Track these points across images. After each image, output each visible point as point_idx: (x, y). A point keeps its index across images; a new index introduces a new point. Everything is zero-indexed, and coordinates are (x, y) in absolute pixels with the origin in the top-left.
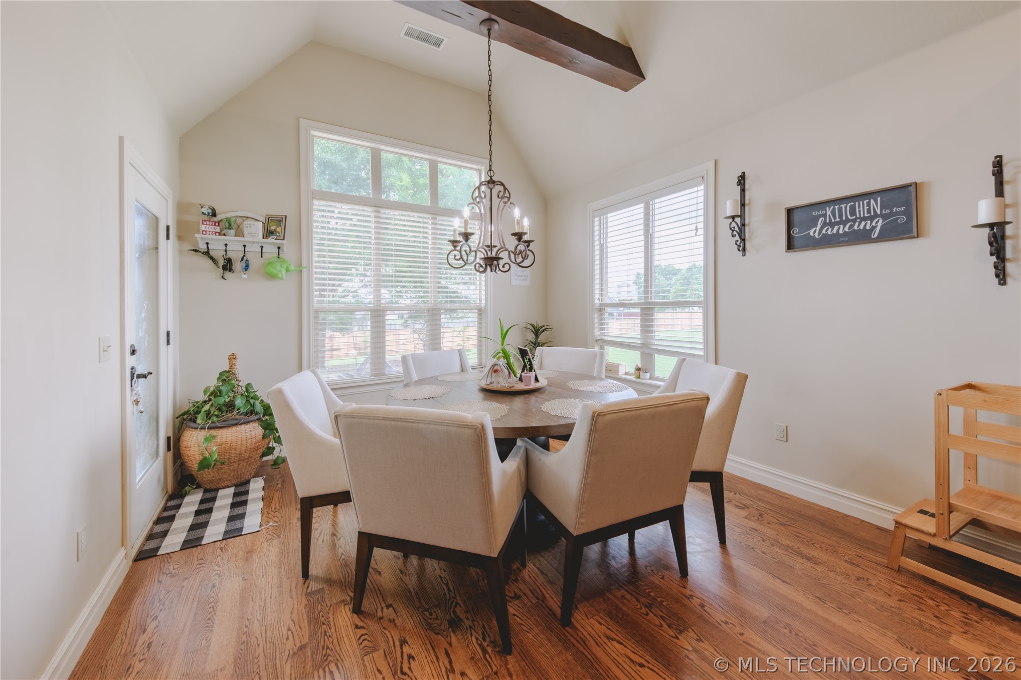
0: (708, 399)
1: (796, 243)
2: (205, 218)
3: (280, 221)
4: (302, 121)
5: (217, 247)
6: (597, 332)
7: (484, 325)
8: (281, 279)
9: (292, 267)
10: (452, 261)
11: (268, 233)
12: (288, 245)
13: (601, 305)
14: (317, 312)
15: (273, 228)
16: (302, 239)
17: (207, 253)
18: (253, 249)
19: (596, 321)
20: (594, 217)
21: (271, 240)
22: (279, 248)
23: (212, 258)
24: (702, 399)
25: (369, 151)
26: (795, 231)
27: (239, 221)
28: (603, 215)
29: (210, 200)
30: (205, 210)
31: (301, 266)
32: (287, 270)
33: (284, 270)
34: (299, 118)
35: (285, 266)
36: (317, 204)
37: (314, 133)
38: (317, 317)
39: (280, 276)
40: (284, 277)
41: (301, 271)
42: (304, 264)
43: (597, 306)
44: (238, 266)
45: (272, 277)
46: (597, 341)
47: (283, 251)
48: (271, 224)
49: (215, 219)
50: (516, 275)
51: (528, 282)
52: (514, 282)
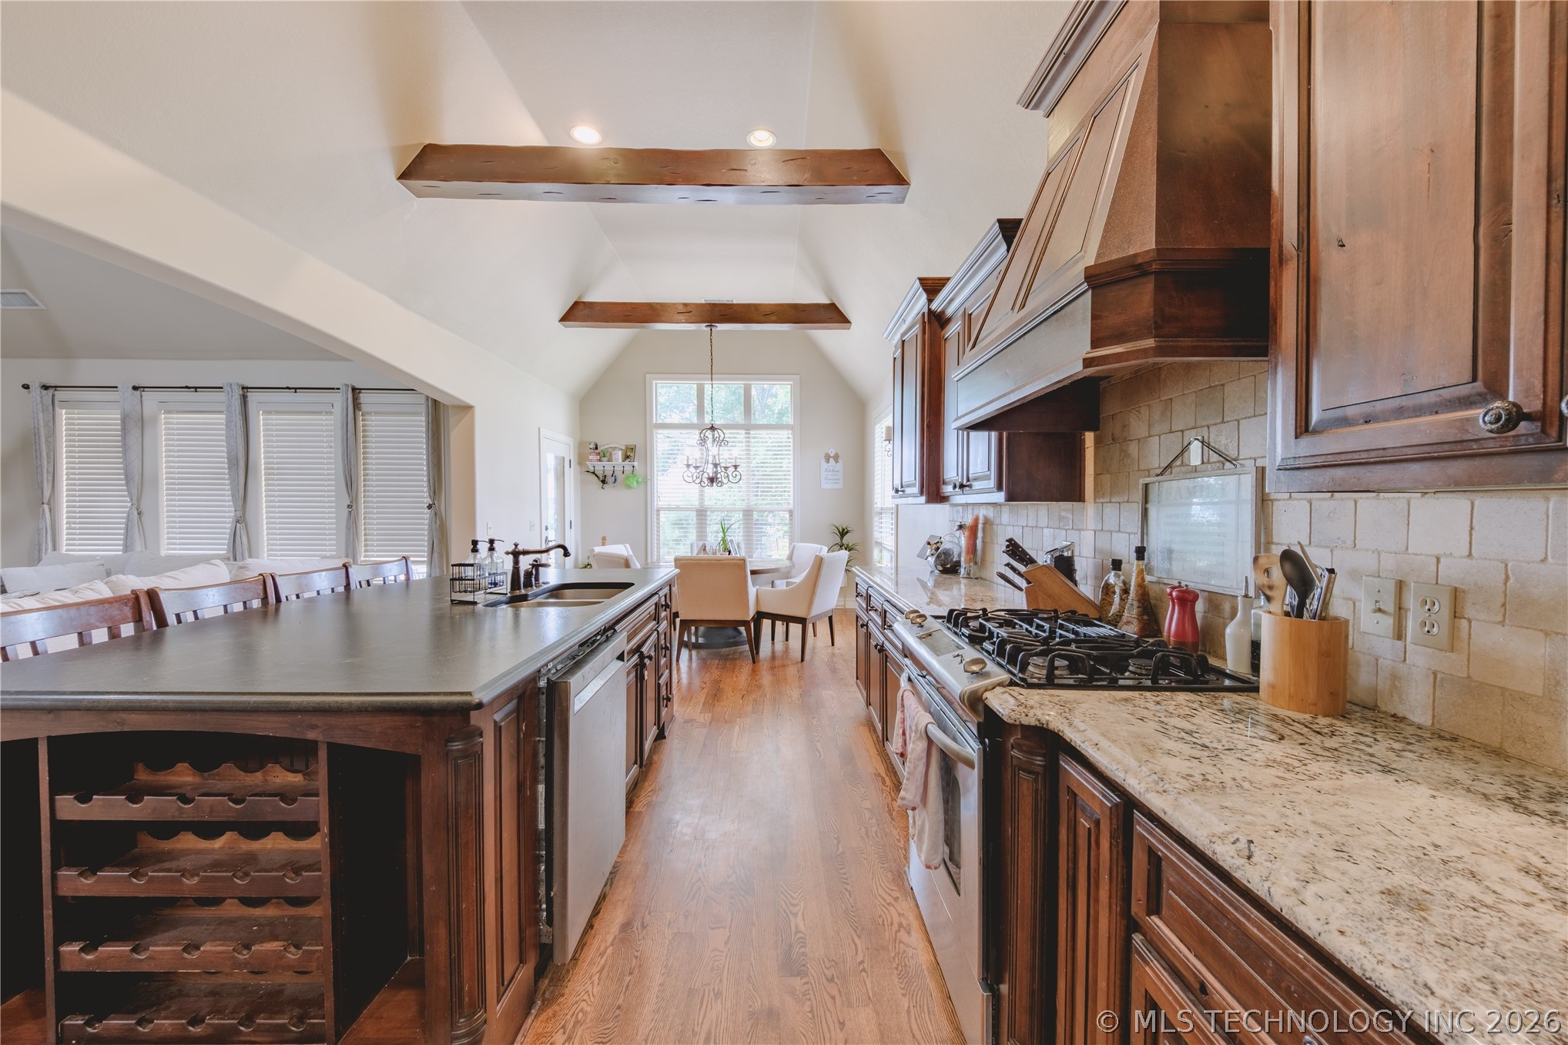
2: (592, 451)
3: (633, 449)
4: (648, 377)
5: (599, 469)
7: (793, 525)
8: (634, 488)
9: (640, 480)
10: (687, 479)
11: (626, 457)
12: (638, 465)
14: (658, 511)
15: (629, 454)
16: (647, 459)
17: (594, 473)
18: (619, 469)
21: (628, 461)
22: (633, 467)
23: (596, 475)
27: (611, 450)
29: (594, 439)
30: (591, 446)
31: (646, 479)
32: (637, 482)
33: (635, 483)
35: (636, 479)
38: (657, 514)
39: (633, 486)
40: (635, 486)
41: (647, 482)
42: (649, 477)
44: (610, 480)
45: (629, 487)
47: (635, 469)
48: (628, 451)
49: (597, 451)
50: (826, 478)
51: (840, 486)
52: (824, 486)
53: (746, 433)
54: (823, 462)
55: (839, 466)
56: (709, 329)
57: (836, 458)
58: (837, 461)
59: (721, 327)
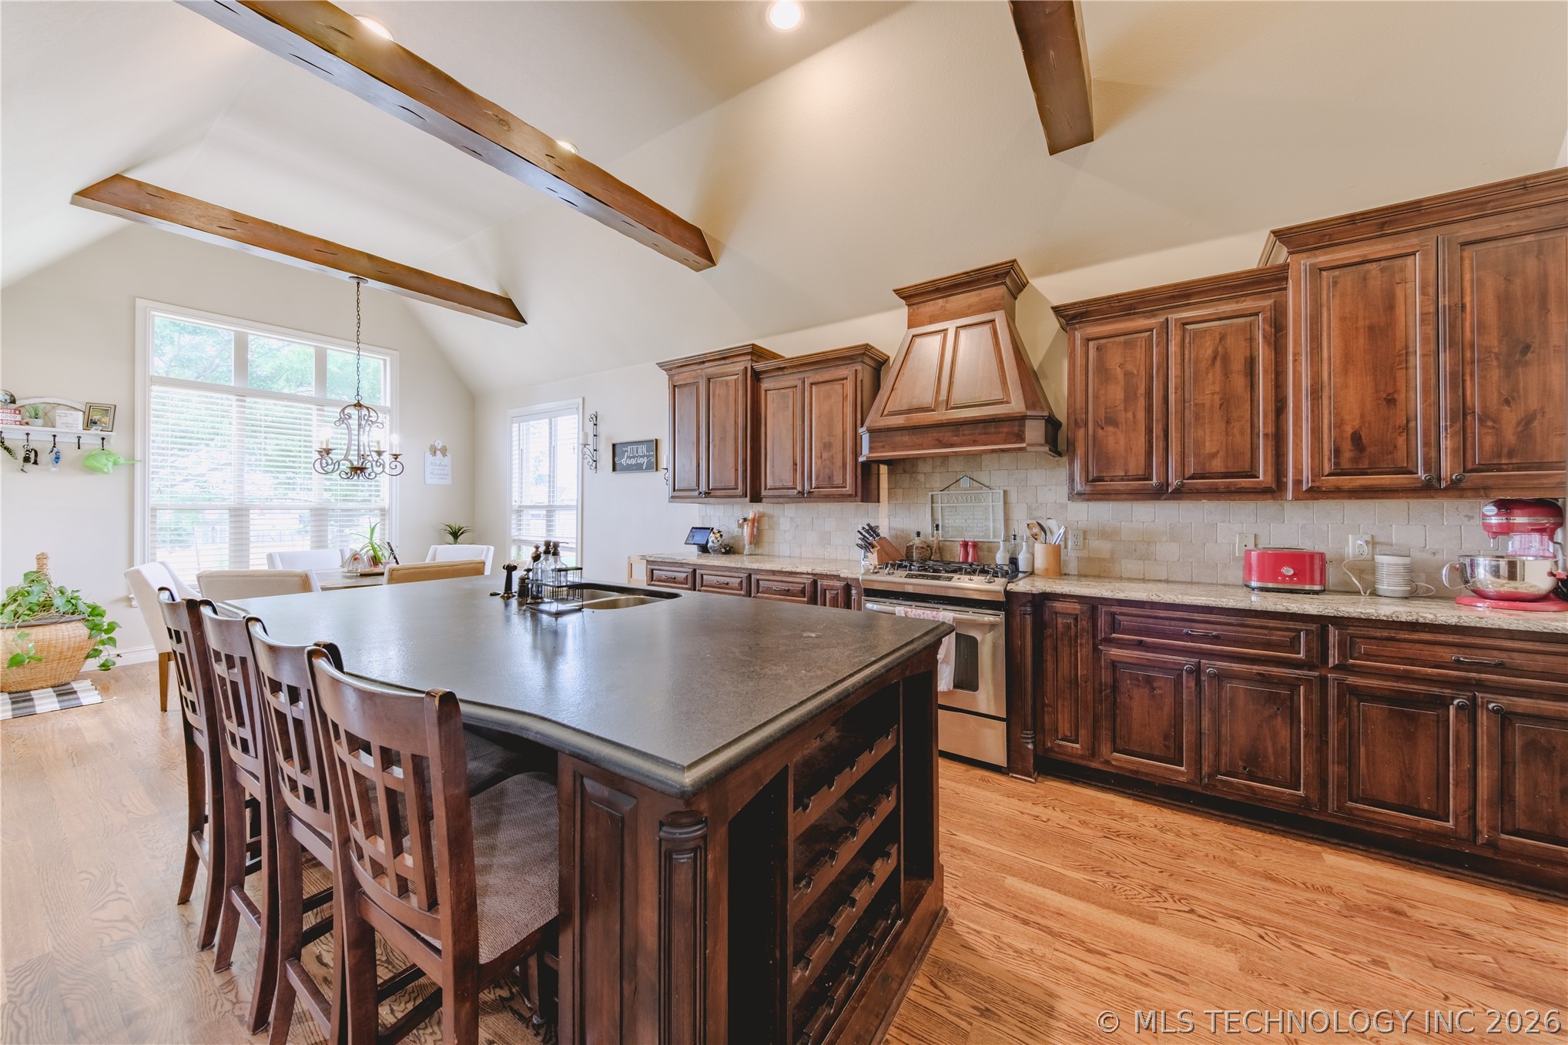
0: (484, 563)
1: (617, 467)
2: (5, 405)
3: (109, 410)
4: (139, 303)
5: (15, 436)
6: (514, 533)
7: (387, 527)
8: (107, 473)
9: (122, 461)
11: (90, 423)
12: (116, 439)
13: (520, 507)
14: (154, 510)
15: (96, 417)
16: (137, 427)
18: (67, 440)
19: (514, 522)
20: (512, 422)
21: (94, 431)
22: (103, 439)
23: (7, 449)
24: (480, 563)
25: (233, 333)
26: (617, 459)
27: (48, 408)
28: (523, 422)
29: (8, 386)
31: (133, 459)
32: (115, 464)
33: (110, 464)
34: (135, 297)
35: (112, 459)
36: (156, 390)
37: (153, 313)
38: (154, 516)
39: (106, 470)
40: (111, 471)
41: (133, 465)
42: (138, 458)
43: (516, 508)
44: (45, 457)
45: (94, 471)
46: (514, 541)
47: (109, 442)
48: (95, 413)
49: (15, 407)
50: (432, 473)
51: (448, 481)
52: (429, 481)
53: (318, 410)
54: (428, 454)
55: (448, 460)
56: (355, 281)
57: (444, 451)
58: (444, 455)
59: (372, 284)
